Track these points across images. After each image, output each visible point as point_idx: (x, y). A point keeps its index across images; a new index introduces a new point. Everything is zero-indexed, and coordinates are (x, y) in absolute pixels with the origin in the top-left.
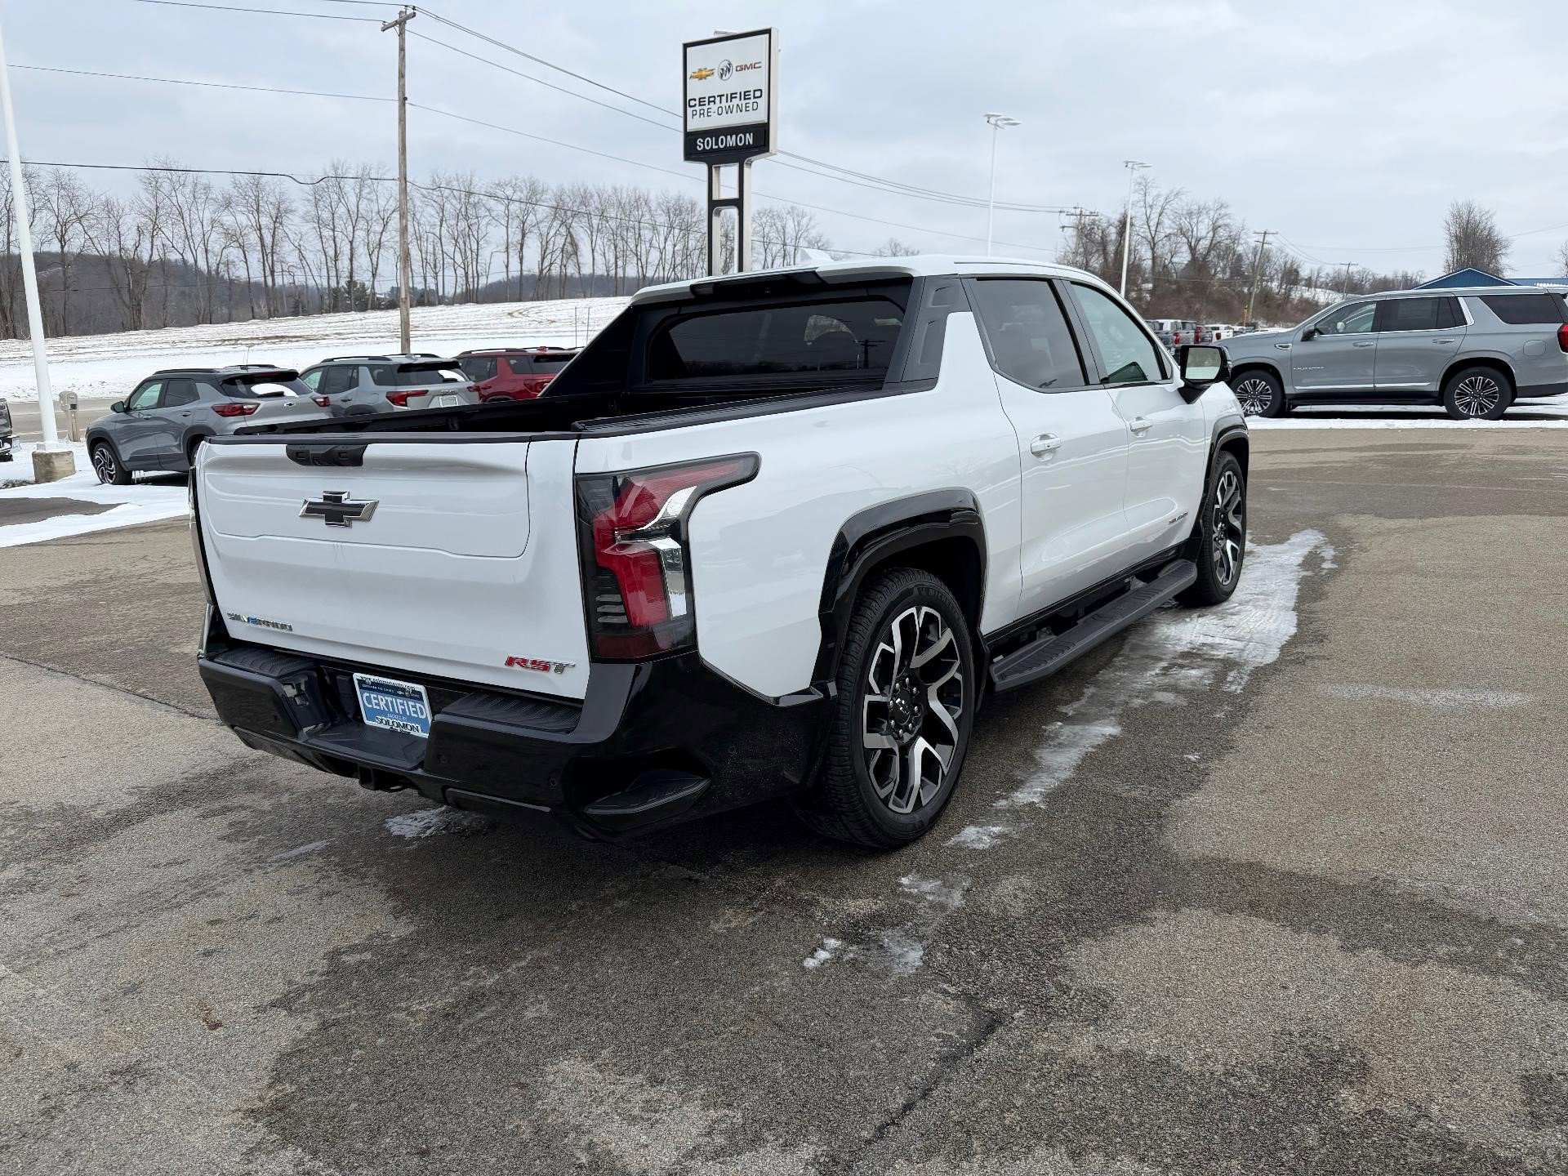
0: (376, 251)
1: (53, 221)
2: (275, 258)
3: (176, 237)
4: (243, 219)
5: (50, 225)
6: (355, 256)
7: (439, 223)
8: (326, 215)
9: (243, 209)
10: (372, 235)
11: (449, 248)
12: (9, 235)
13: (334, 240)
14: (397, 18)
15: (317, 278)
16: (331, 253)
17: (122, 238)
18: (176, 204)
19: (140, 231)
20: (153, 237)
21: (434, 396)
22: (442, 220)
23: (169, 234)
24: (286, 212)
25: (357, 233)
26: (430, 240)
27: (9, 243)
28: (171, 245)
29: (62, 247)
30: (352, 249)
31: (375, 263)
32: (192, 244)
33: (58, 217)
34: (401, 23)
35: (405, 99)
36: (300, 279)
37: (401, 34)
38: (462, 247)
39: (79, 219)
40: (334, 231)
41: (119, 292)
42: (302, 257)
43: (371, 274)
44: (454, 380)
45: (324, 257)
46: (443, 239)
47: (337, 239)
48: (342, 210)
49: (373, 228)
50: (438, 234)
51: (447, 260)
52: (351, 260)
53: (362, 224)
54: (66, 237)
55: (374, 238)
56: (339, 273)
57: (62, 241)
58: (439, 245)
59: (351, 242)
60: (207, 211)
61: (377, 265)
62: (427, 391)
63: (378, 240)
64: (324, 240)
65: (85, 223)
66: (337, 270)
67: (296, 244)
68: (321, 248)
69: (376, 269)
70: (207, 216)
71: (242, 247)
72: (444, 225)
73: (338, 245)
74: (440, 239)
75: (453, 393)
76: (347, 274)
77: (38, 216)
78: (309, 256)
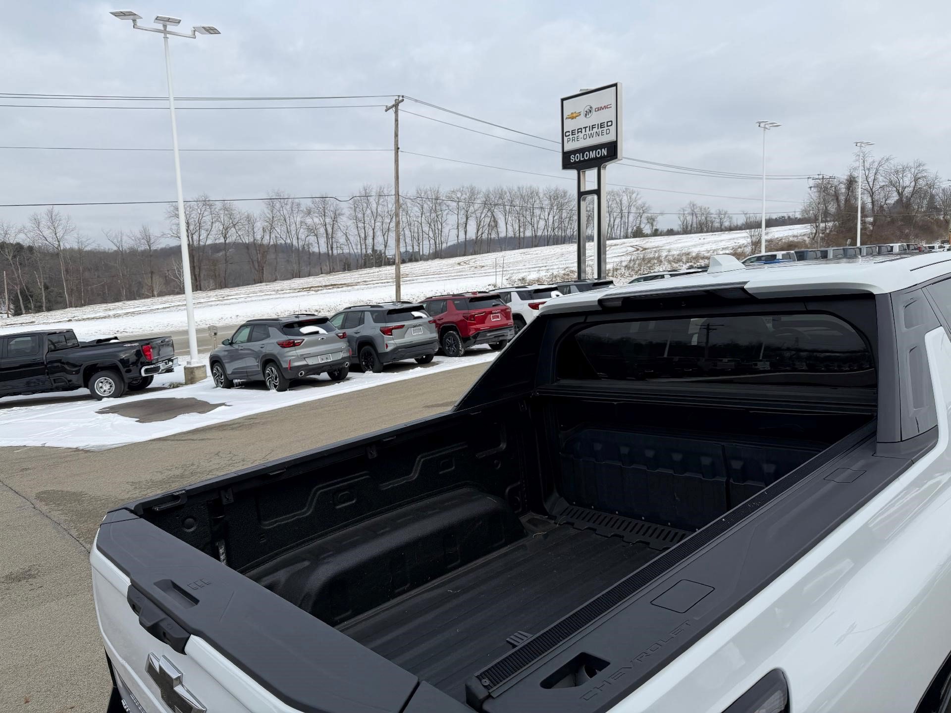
0: (387, 234)
1: (221, 228)
2: (333, 240)
3: (282, 232)
4: (316, 220)
5: (220, 230)
6: (376, 237)
7: (420, 216)
8: (360, 215)
9: (316, 215)
10: (384, 225)
11: (426, 229)
12: (200, 236)
13: (364, 229)
14: (393, 103)
15: (355, 249)
16: (363, 235)
17: (255, 234)
18: (282, 214)
19: (264, 230)
20: (270, 233)
21: (408, 328)
22: (422, 214)
23: (279, 231)
24: (339, 215)
25: (377, 224)
26: (416, 225)
27: (199, 240)
28: (279, 236)
29: (225, 241)
30: (374, 233)
31: (386, 239)
32: (290, 236)
33: (223, 225)
34: (396, 106)
35: (398, 148)
36: (346, 251)
37: (396, 112)
38: (433, 228)
39: (234, 226)
40: (364, 224)
41: (253, 263)
42: (347, 239)
43: (384, 246)
44: (420, 317)
45: (359, 238)
46: (423, 224)
47: (366, 228)
48: (369, 212)
49: (385, 221)
50: (420, 222)
51: (425, 236)
52: (373, 239)
53: (379, 219)
54: (227, 236)
55: (385, 226)
56: (367, 247)
57: (225, 237)
58: (421, 227)
59: (373, 229)
60: (298, 217)
61: (387, 241)
62: (404, 325)
63: (388, 227)
64: (359, 229)
65: (237, 228)
66: (366, 245)
67: (344, 232)
68: (357, 233)
69: (387, 243)
70: (299, 219)
71: (316, 235)
72: (423, 216)
73: (367, 231)
74: (421, 224)
75: (420, 325)
76: (371, 247)
77: (214, 225)
78: (351, 238)
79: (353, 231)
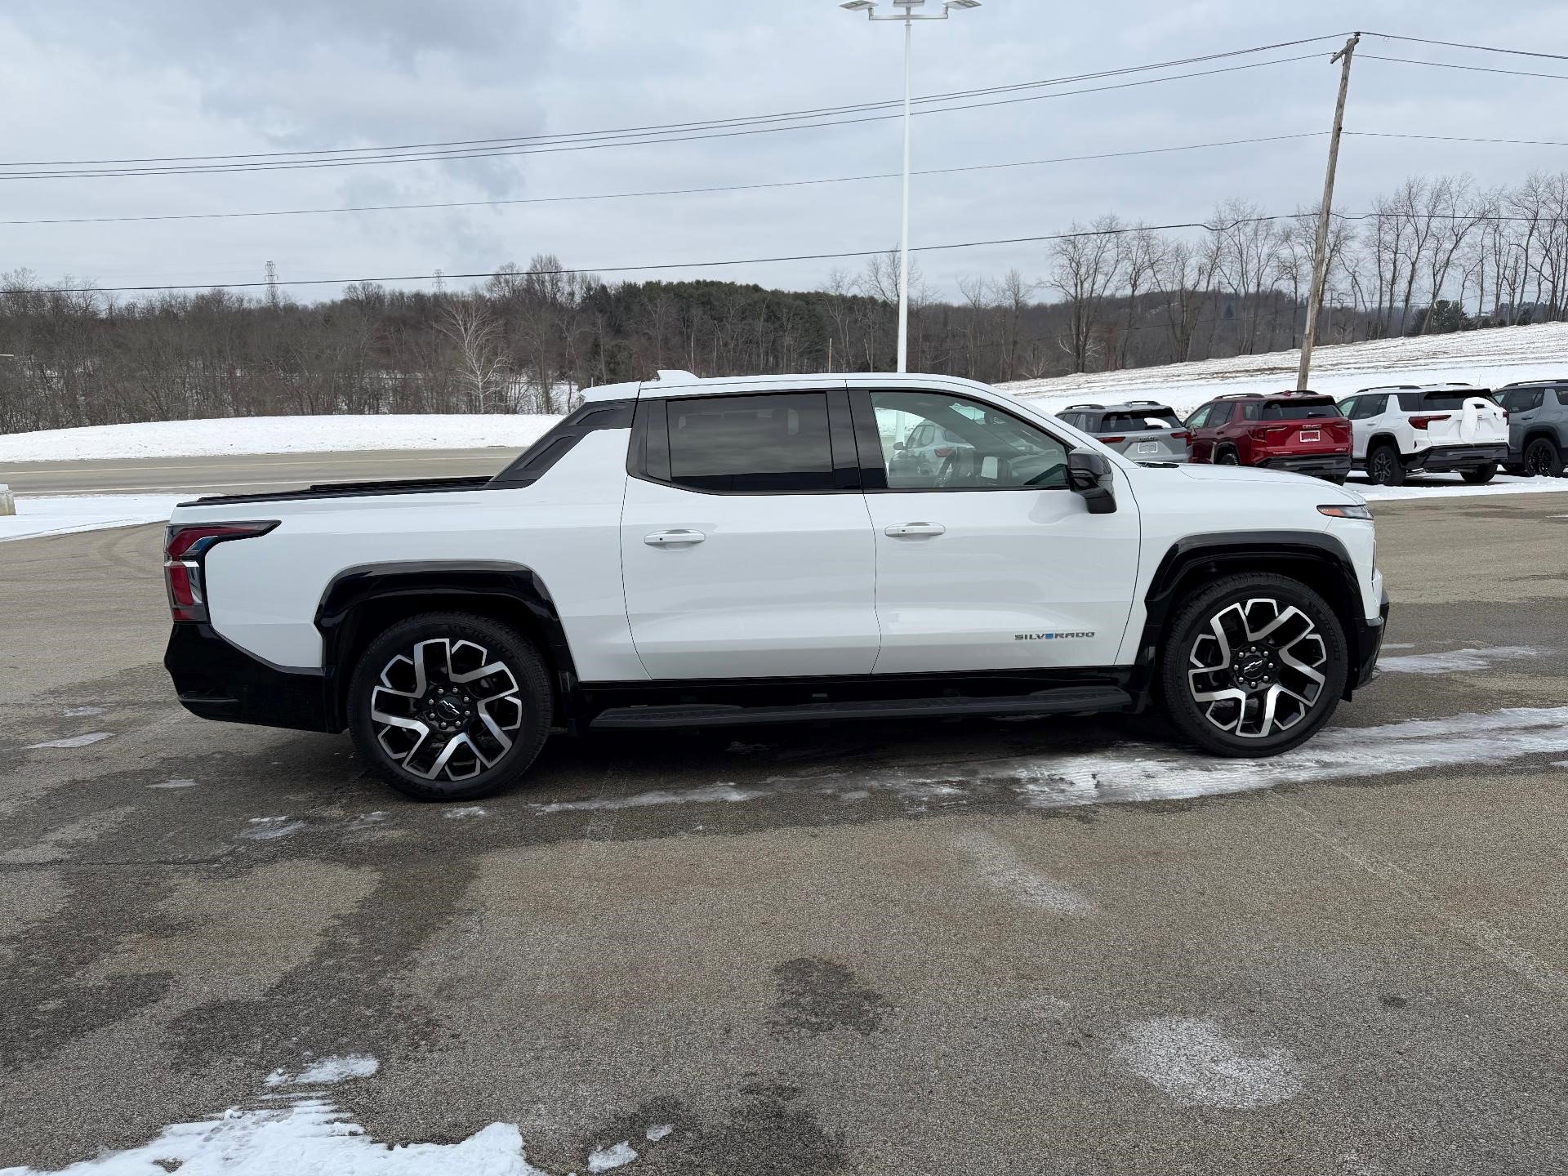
0: (1442, 270)
1: (1130, 270)
2: (1326, 287)
3: (1233, 273)
4: (1299, 250)
5: (1127, 273)
6: (1416, 278)
7: (1528, 233)
8: (1389, 238)
9: (1300, 241)
10: (1440, 254)
11: (1536, 259)
12: (1094, 284)
13: (1394, 264)
15: (1368, 301)
16: (1388, 276)
17: (1185, 279)
18: (1237, 242)
19: (1201, 272)
20: (1210, 275)
21: (1131, 443)
22: (1533, 228)
23: (1228, 272)
24: (1346, 238)
25: (1423, 253)
26: (1513, 253)
27: (1092, 292)
28: (1227, 280)
29: (1134, 291)
30: (1413, 270)
31: (1438, 283)
32: (1245, 280)
33: (1135, 265)
34: (1348, 52)
35: (1340, 129)
36: (1349, 303)
37: (1347, 64)
38: (1555, 255)
39: (1152, 265)
40: (1395, 253)
41: (1173, 328)
42: (1355, 282)
43: (1431, 296)
45: (1379, 282)
46: (1530, 251)
47: (1397, 262)
48: (1409, 229)
49: (1443, 246)
50: (1524, 245)
51: (1532, 273)
52: (1410, 283)
53: (1431, 243)
54: (1137, 283)
55: (1442, 257)
56: (1394, 297)
57: (1134, 286)
58: (1524, 258)
59: (1413, 264)
60: (1265, 248)
61: (1440, 286)
62: (1124, 438)
63: (1446, 258)
64: (1382, 264)
65: (1156, 269)
66: (1392, 295)
67: (1351, 270)
68: (1377, 272)
69: (1438, 290)
70: (1266, 250)
71: (1295, 279)
72: (1535, 233)
73: (1398, 268)
74: (1526, 251)
75: (1153, 440)
76: (1403, 298)
77: (1119, 267)
78: (1361, 280)
79: (1370, 266)
